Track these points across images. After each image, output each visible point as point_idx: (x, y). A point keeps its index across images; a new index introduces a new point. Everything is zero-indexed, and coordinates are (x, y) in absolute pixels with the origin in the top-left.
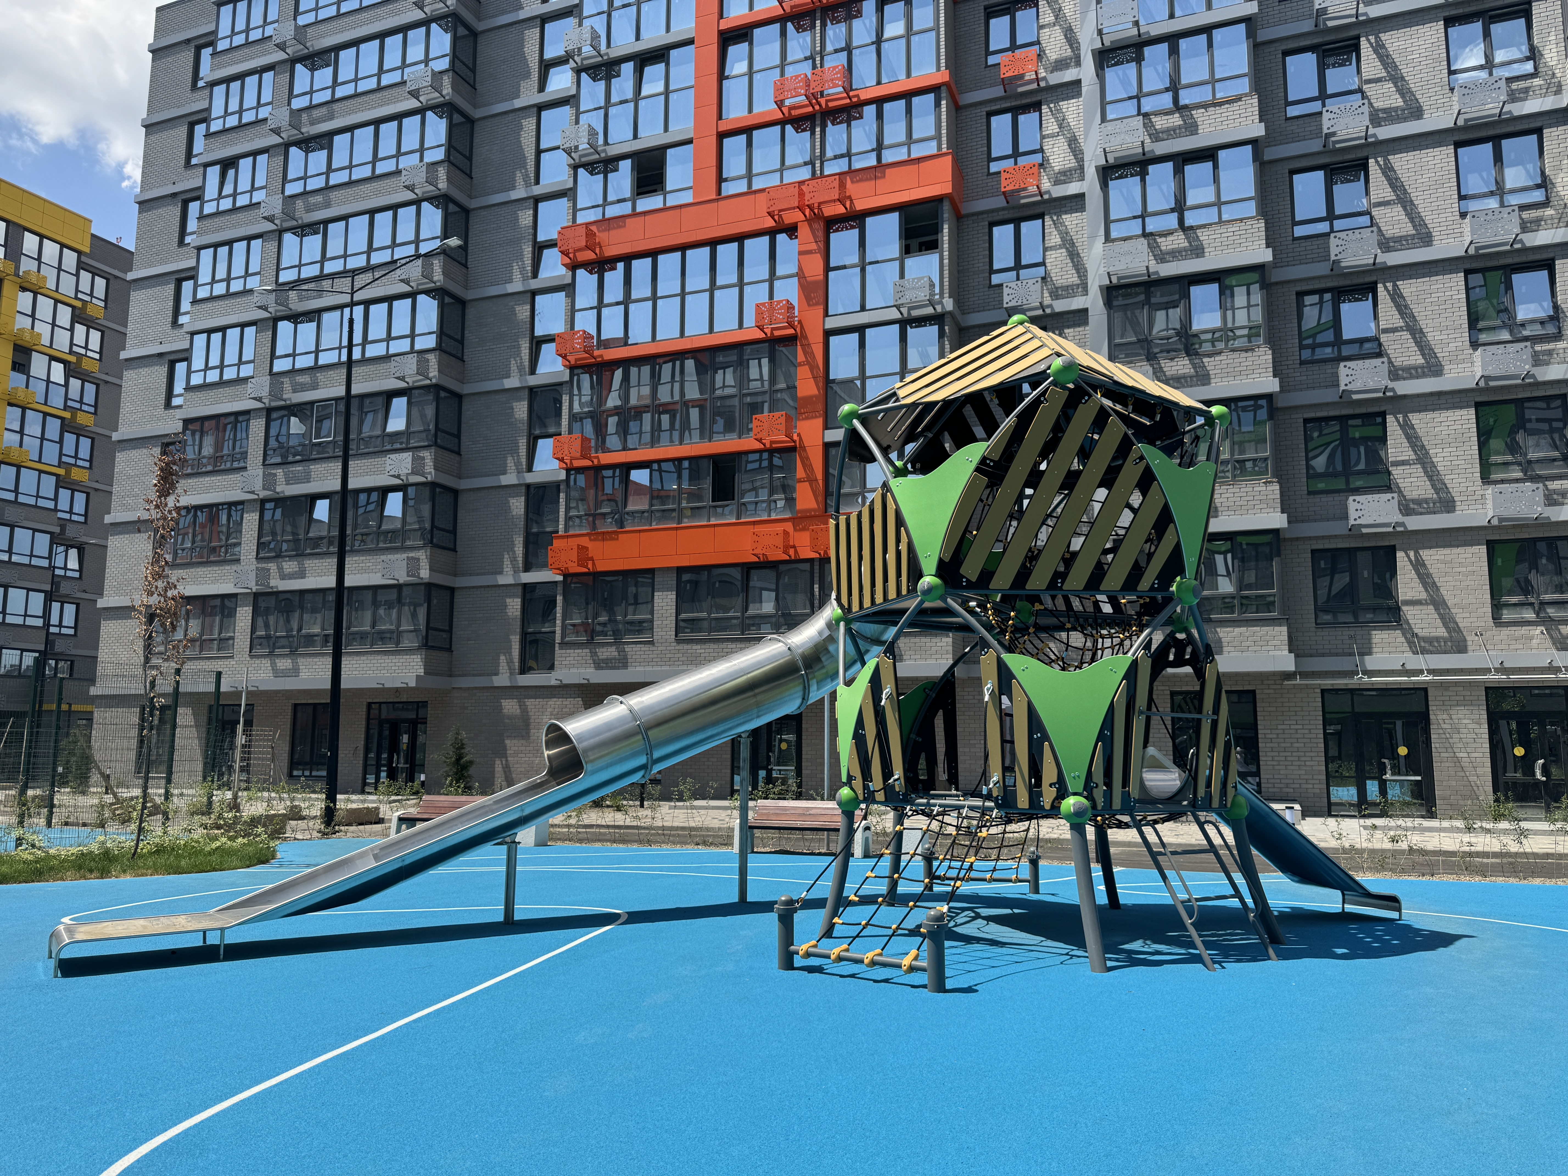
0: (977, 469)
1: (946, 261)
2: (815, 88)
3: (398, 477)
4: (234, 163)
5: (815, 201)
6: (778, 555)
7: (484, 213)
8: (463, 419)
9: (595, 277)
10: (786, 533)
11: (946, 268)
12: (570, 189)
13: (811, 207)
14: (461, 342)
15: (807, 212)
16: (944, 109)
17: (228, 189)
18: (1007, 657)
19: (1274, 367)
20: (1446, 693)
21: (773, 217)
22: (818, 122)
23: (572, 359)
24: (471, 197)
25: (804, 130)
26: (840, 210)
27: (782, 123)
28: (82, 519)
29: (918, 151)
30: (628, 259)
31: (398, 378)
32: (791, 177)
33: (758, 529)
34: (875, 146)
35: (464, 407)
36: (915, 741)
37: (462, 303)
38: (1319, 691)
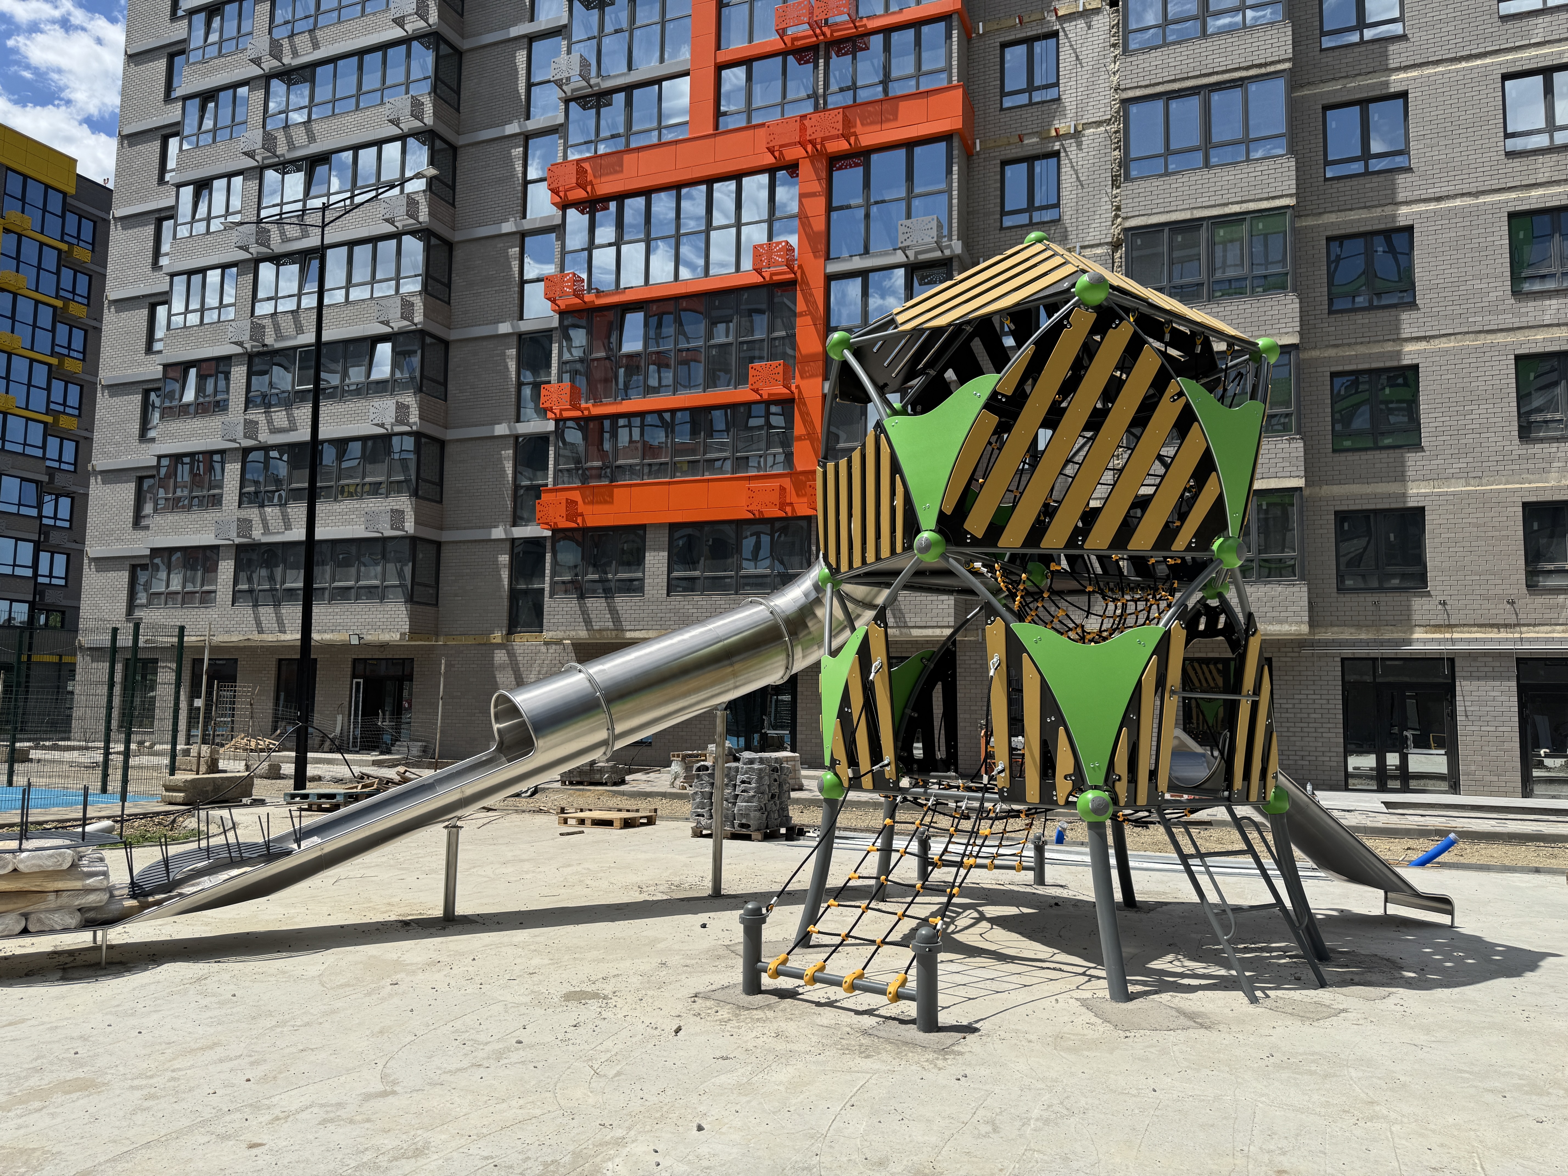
0: (987, 406)
1: (955, 201)
2: (819, 16)
3: (382, 426)
4: (213, 96)
5: (818, 136)
6: (774, 512)
7: (473, 150)
8: (451, 366)
9: (587, 217)
10: (782, 489)
11: (955, 208)
12: (561, 125)
13: (813, 143)
14: (449, 285)
15: (809, 148)
16: (955, 39)
17: (208, 124)
18: (1016, 626)
19: (1301, 317)
20: (1473, 664)
21: (772, 153)
22: (822, 53)
23: (562, 304)
24: (458, 133)
25: (807, 62)
26: (842, 145)
27: (784, 54)
28: (72, 468)
29: (926, 84)
30: (620, 198)
31: (382, 322)
32: (793, 112)
33: (753, 485)
34: (881, 78)
35: (451, 354)
36: (910, 717)
37: (449, 246)
38: (1339, 659)
